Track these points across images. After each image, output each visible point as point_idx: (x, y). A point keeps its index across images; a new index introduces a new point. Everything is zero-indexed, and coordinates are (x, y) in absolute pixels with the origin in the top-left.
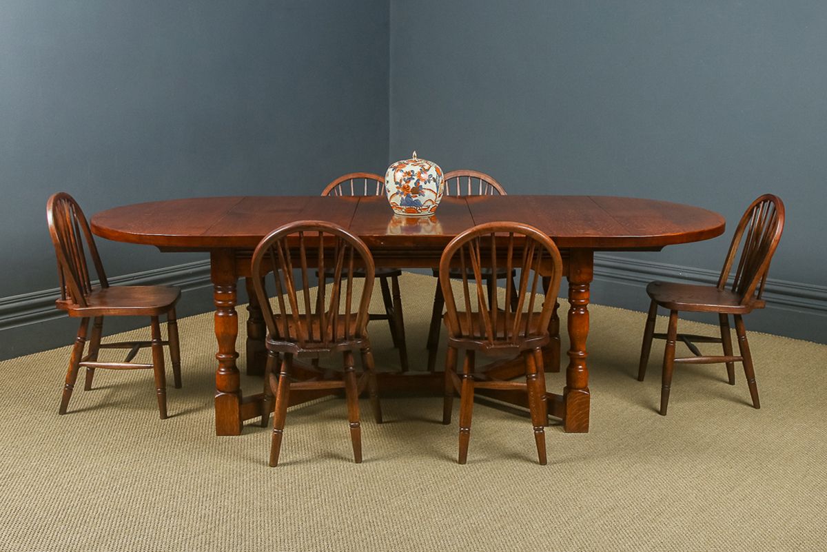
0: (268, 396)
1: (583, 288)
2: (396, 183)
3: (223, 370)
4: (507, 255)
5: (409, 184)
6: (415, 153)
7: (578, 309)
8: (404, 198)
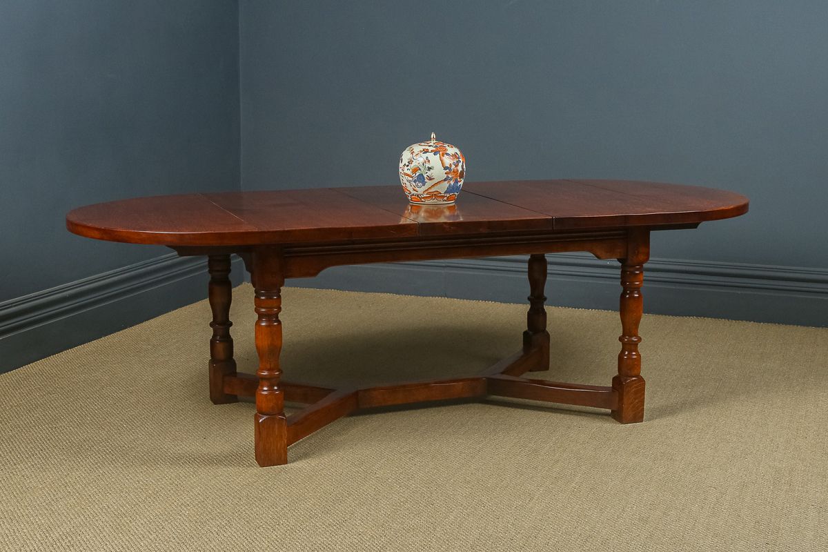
1: (637, 270)
2: (445, 168)
3: (265, 389)
5: (458, 168)
6: (433, 135)
7: (632, 292)
8: (452, 184)
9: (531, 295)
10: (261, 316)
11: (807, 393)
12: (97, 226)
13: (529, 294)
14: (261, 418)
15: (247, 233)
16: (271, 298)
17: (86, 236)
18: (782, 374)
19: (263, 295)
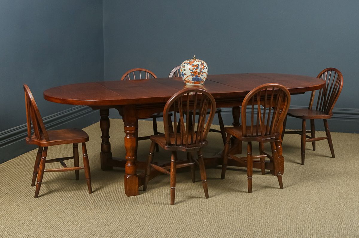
0: (148, 175)
2: (191, 70)
3: (129, 164)
4: (271, 98)
5: (197, 71)
6: (194, 56)
8: (195, 77)
9: (234, 122)
10: (127, 134)
11: (350, 161)
12: (59, 98)
13: (233, 122)
14: (128, 176)
15: (122, 100)
16: (131, 127)
17: (54, 102)
18: (339, 154)
19: (128, 125)
